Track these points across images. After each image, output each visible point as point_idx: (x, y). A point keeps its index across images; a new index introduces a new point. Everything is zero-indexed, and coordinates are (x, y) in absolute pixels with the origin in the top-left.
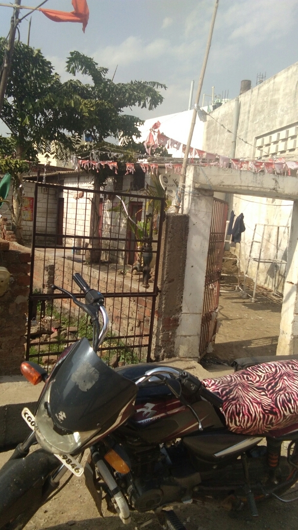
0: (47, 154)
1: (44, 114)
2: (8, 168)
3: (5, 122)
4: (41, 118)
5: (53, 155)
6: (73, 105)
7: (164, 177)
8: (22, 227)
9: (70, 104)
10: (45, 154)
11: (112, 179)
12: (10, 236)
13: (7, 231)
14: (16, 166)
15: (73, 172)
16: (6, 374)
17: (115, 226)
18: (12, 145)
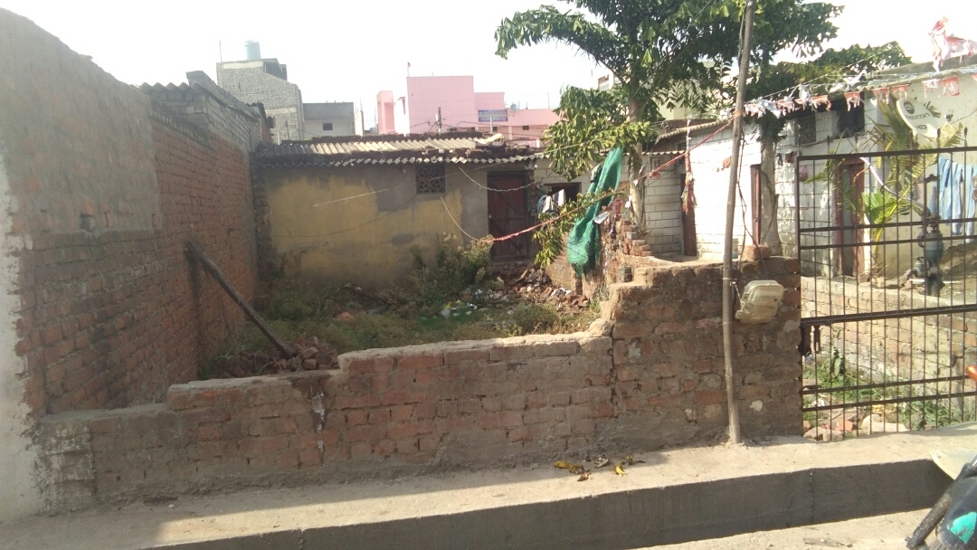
0: (670, 103)
1: (672, 38)
2: (630, 140)
3: (609, 67)
4: (667, 48)
5: (681, 102)
6: (727, 14)
7: (906, 103)
8: (648, 231)
9: (722, 12)
10: (666, 104)
11: (792, 125)
12: (641, 247)
13: (634, 242)
14: (640, 134)
15: (714, 123)
16: (780, 435)
17: (807, 209)
18: (618, 100)
